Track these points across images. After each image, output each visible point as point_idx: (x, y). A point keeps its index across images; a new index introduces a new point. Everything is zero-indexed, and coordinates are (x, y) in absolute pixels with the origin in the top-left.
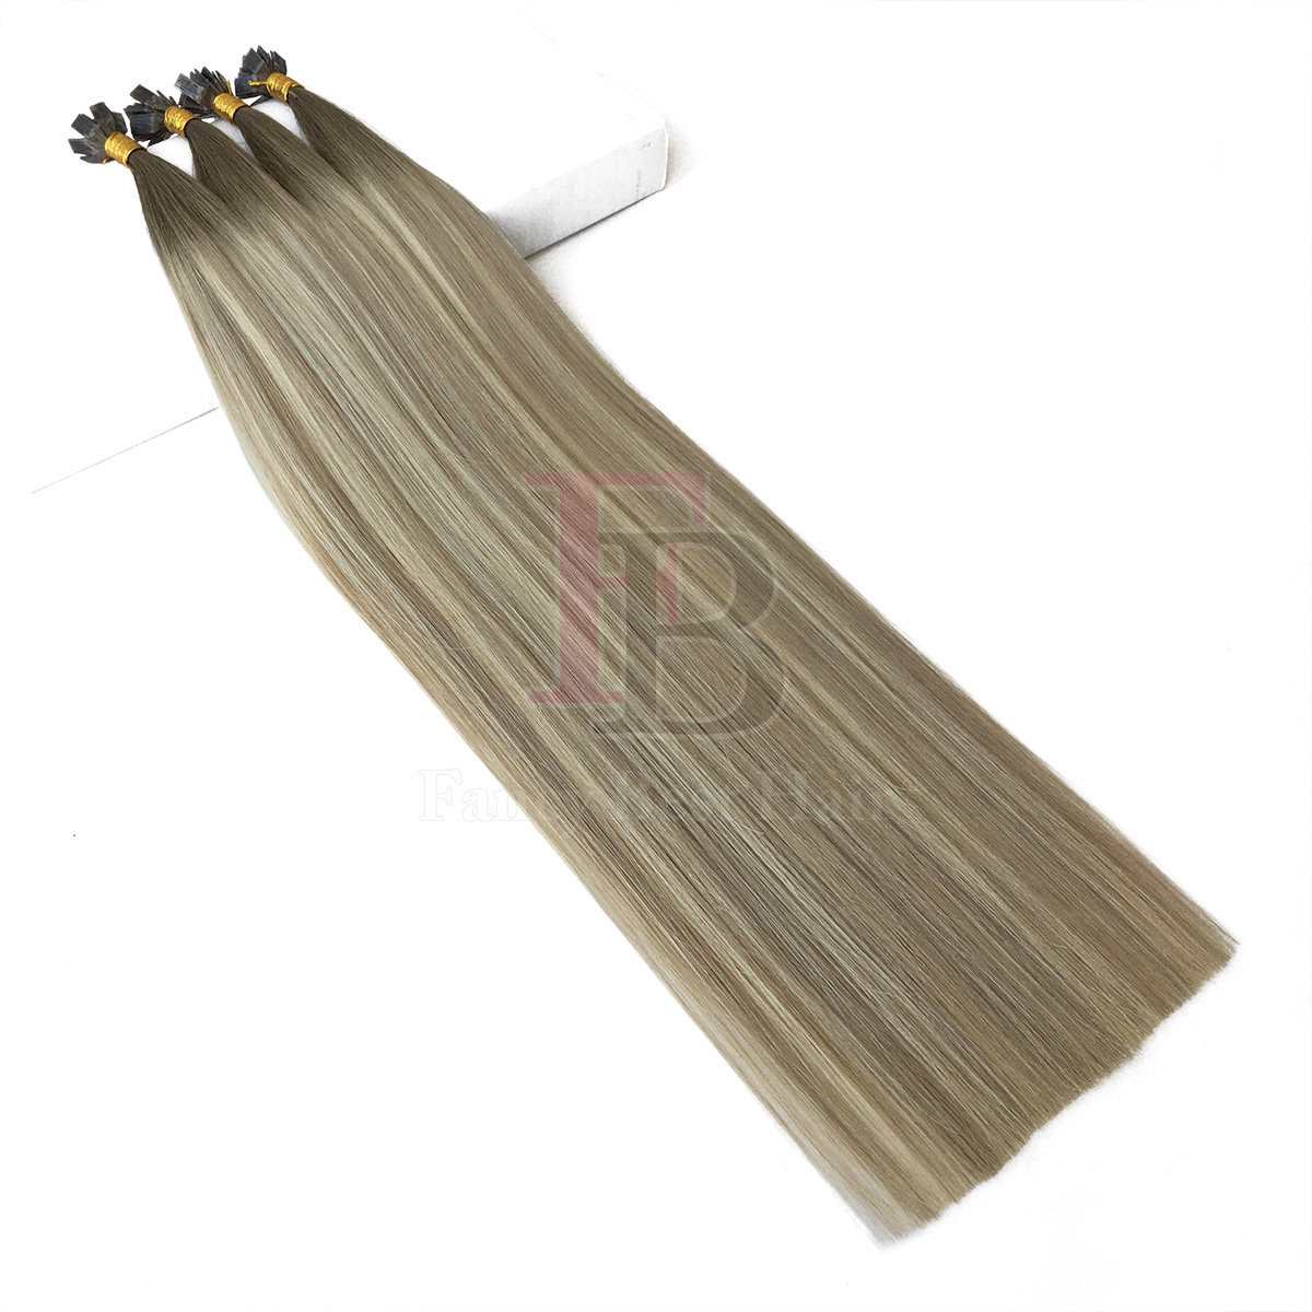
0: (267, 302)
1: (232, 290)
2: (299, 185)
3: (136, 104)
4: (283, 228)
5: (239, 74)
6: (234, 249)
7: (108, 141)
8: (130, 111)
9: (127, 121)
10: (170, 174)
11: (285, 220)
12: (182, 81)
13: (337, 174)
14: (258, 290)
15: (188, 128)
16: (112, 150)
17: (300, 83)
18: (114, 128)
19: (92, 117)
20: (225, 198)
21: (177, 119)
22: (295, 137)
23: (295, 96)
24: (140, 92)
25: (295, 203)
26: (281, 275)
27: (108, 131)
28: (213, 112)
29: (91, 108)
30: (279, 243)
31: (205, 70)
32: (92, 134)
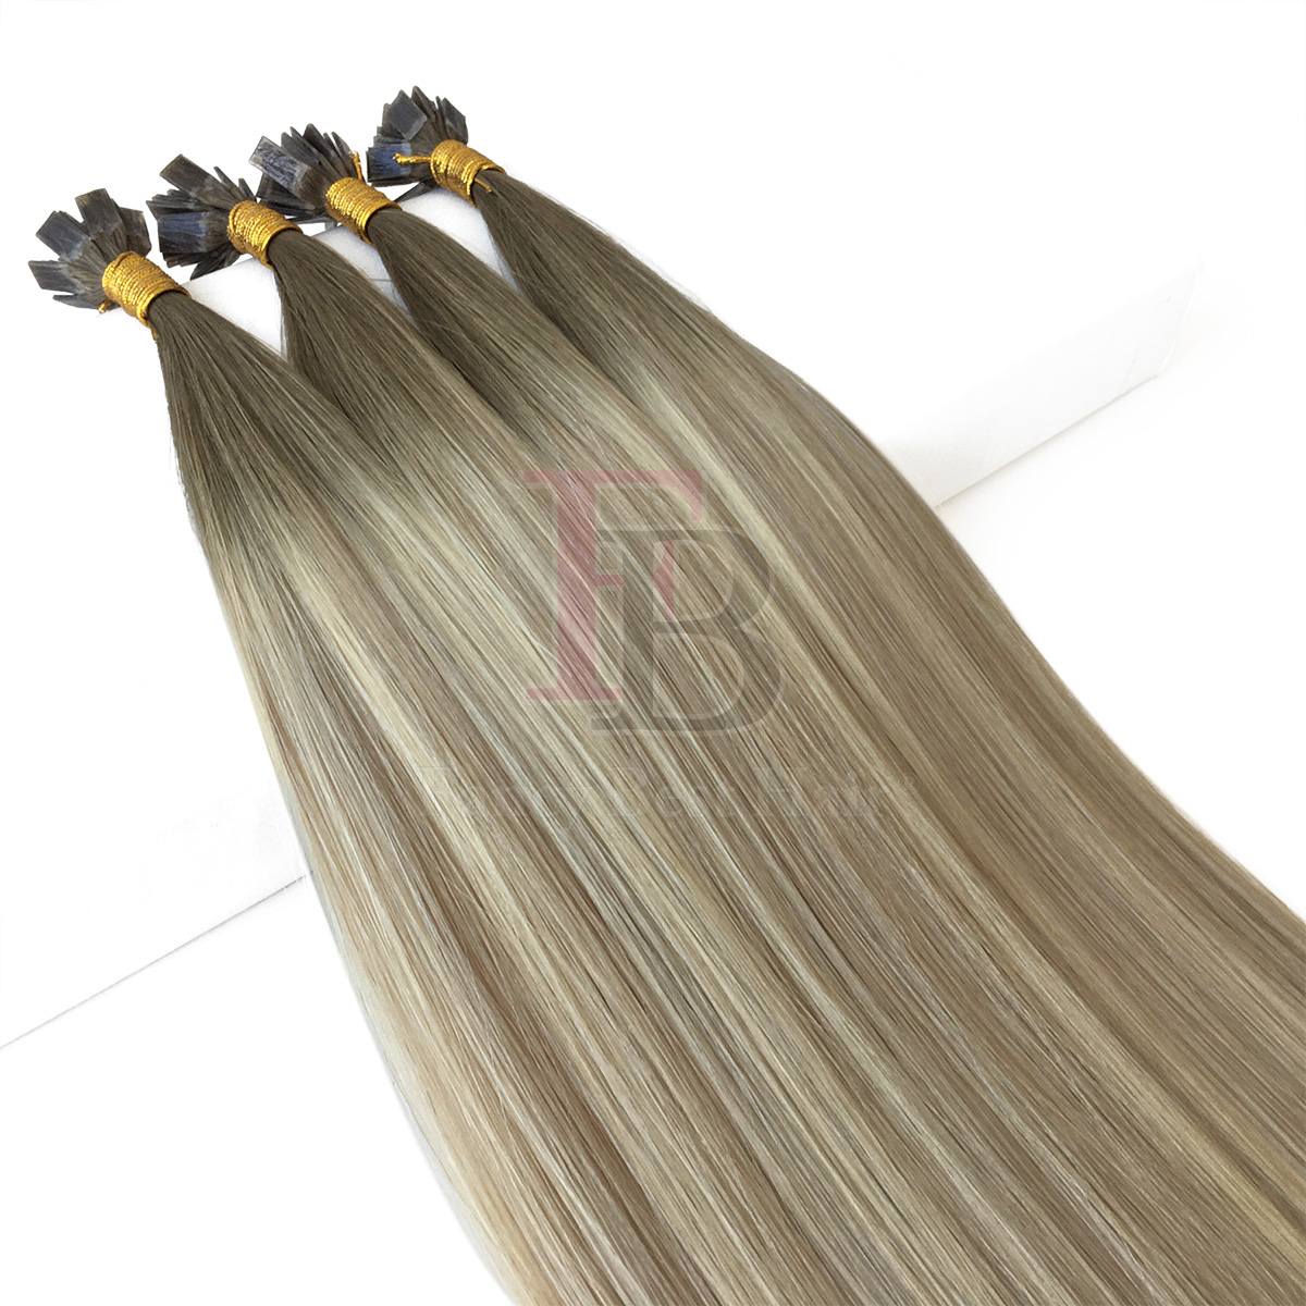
0: (441, 664)
1: (362, 634)
2: (505, 382)
3: (172, 193)
4: (477, 485)
5: (377, 140)
6: (366, 531)
7: (110, 268)
8: (159, 206)
9: (152, 225)
10: (233, 350)
11: (480, 465)
12: (265, 153)
13: (584, 361)
14: (421, 635)
15: (275, 248)
16: (115, 290)
17: (499, 162)
18: (122, 241)
19: (80, 219)
20: (349, 409)
21: (253, 226)
22: (493, 274)
23: (488, 188)
24: (181, 170)
25: (498, 423)
26: (473, 598)
27: (110, 248)
28: (323, 212)
29: (79, 200)
30: (468, 521)
31: (311, 130)
32: (76, 255)
